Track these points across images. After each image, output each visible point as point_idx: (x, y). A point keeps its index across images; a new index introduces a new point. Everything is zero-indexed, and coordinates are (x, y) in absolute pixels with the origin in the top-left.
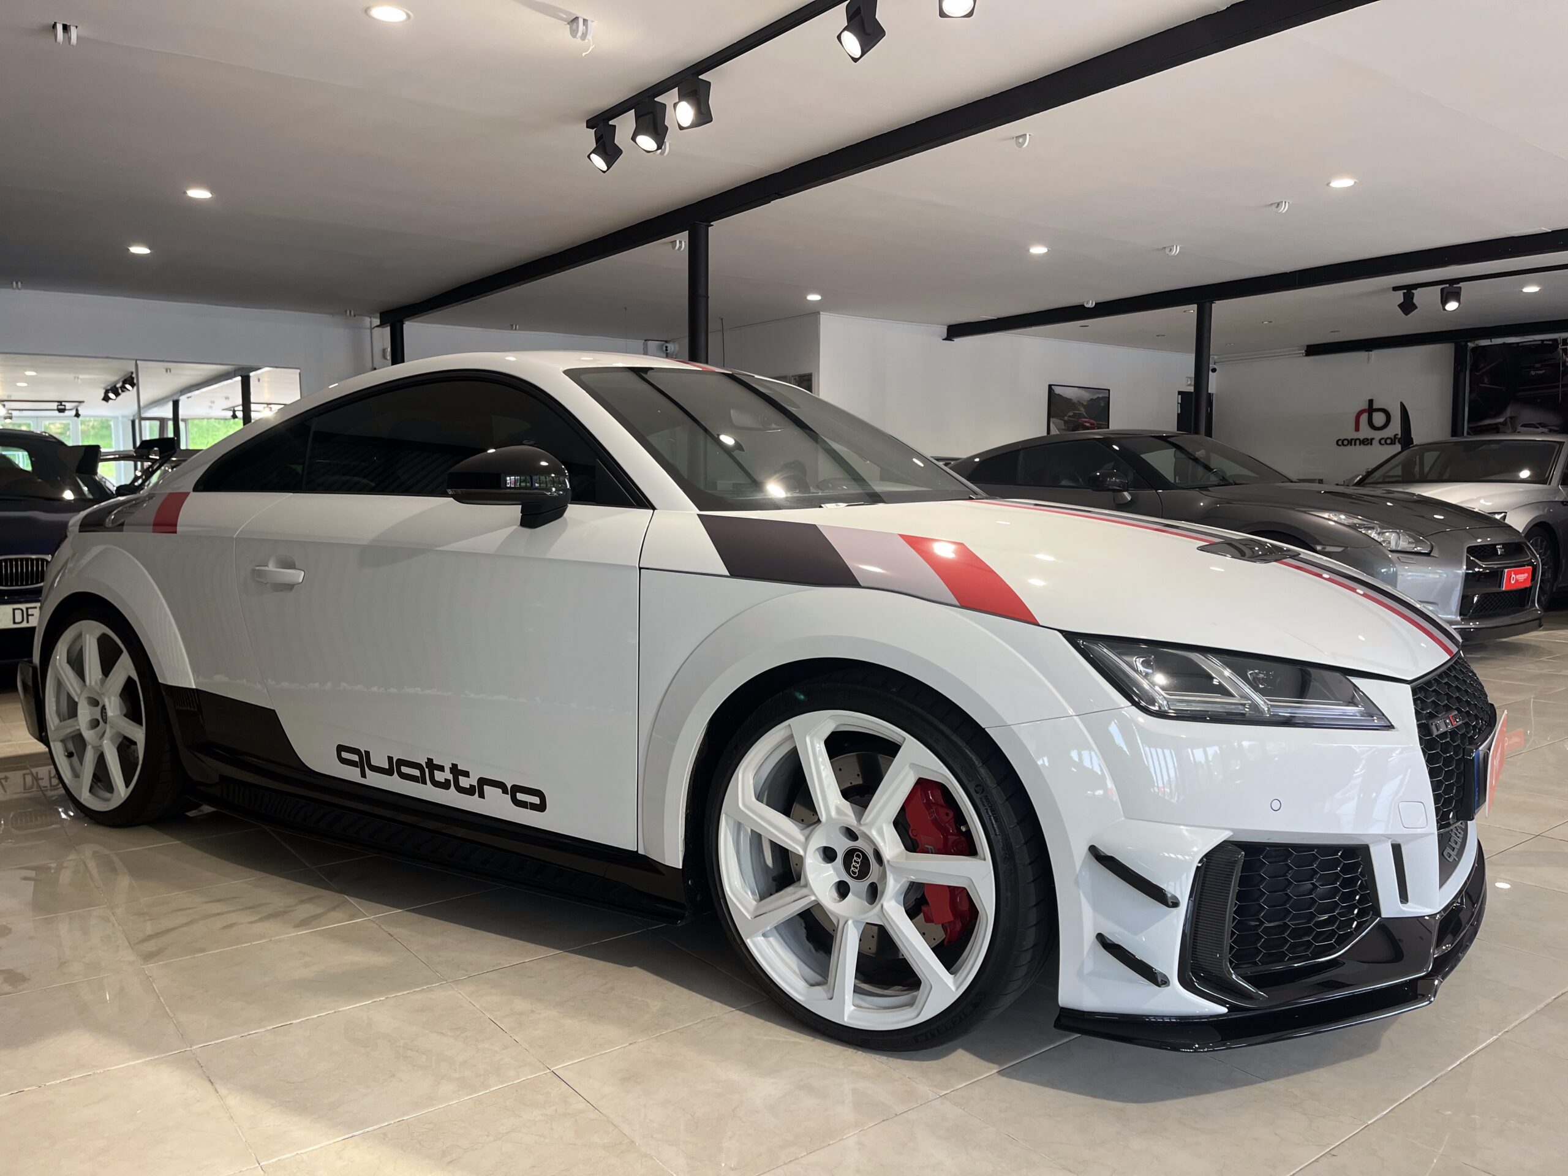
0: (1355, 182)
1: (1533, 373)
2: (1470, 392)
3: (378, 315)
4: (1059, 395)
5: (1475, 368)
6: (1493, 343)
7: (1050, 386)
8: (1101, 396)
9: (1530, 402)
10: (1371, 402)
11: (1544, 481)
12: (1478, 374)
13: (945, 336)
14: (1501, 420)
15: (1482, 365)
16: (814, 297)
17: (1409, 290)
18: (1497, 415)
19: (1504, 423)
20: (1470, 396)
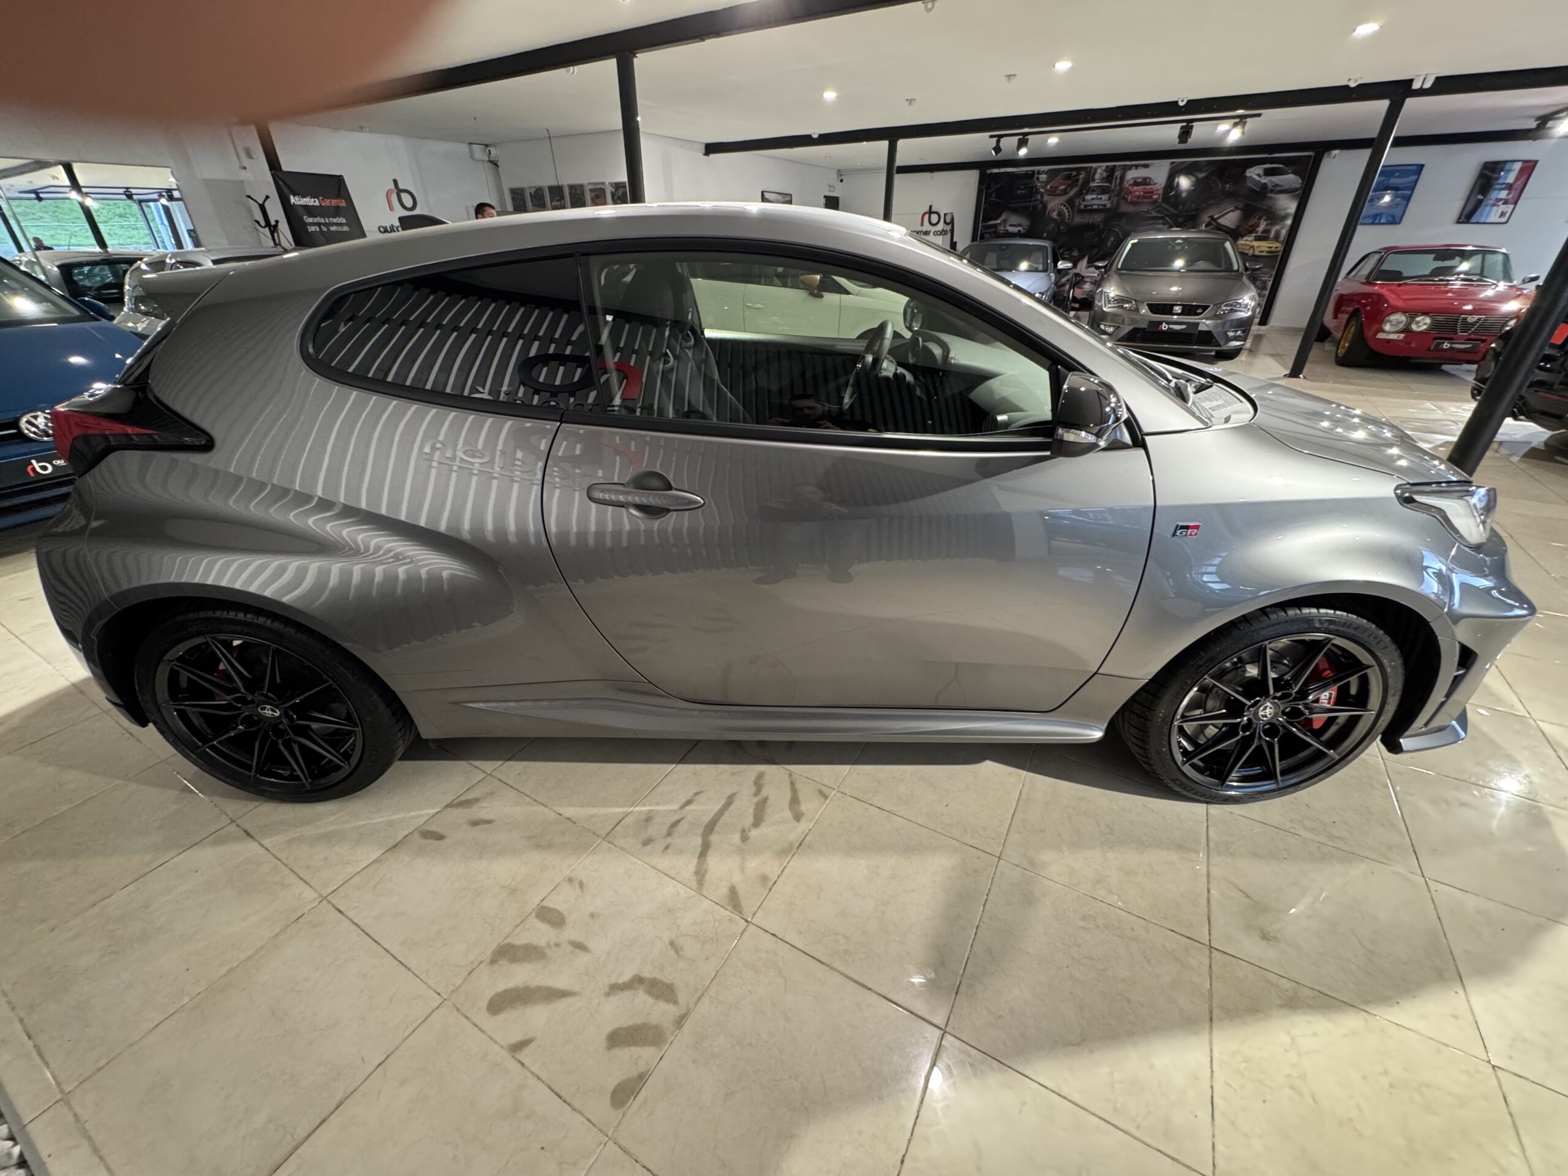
1: (1019, 192)
2: (984, 203)
6: (1000, 172)
7: (763, 192)
9: (1014, 211)
10: (931, 207)
13: (703, 152)
14: (999, 221)
17: (1000, 137)
18: (996, 219)
19: (1000, 224)
20: (984, 206)
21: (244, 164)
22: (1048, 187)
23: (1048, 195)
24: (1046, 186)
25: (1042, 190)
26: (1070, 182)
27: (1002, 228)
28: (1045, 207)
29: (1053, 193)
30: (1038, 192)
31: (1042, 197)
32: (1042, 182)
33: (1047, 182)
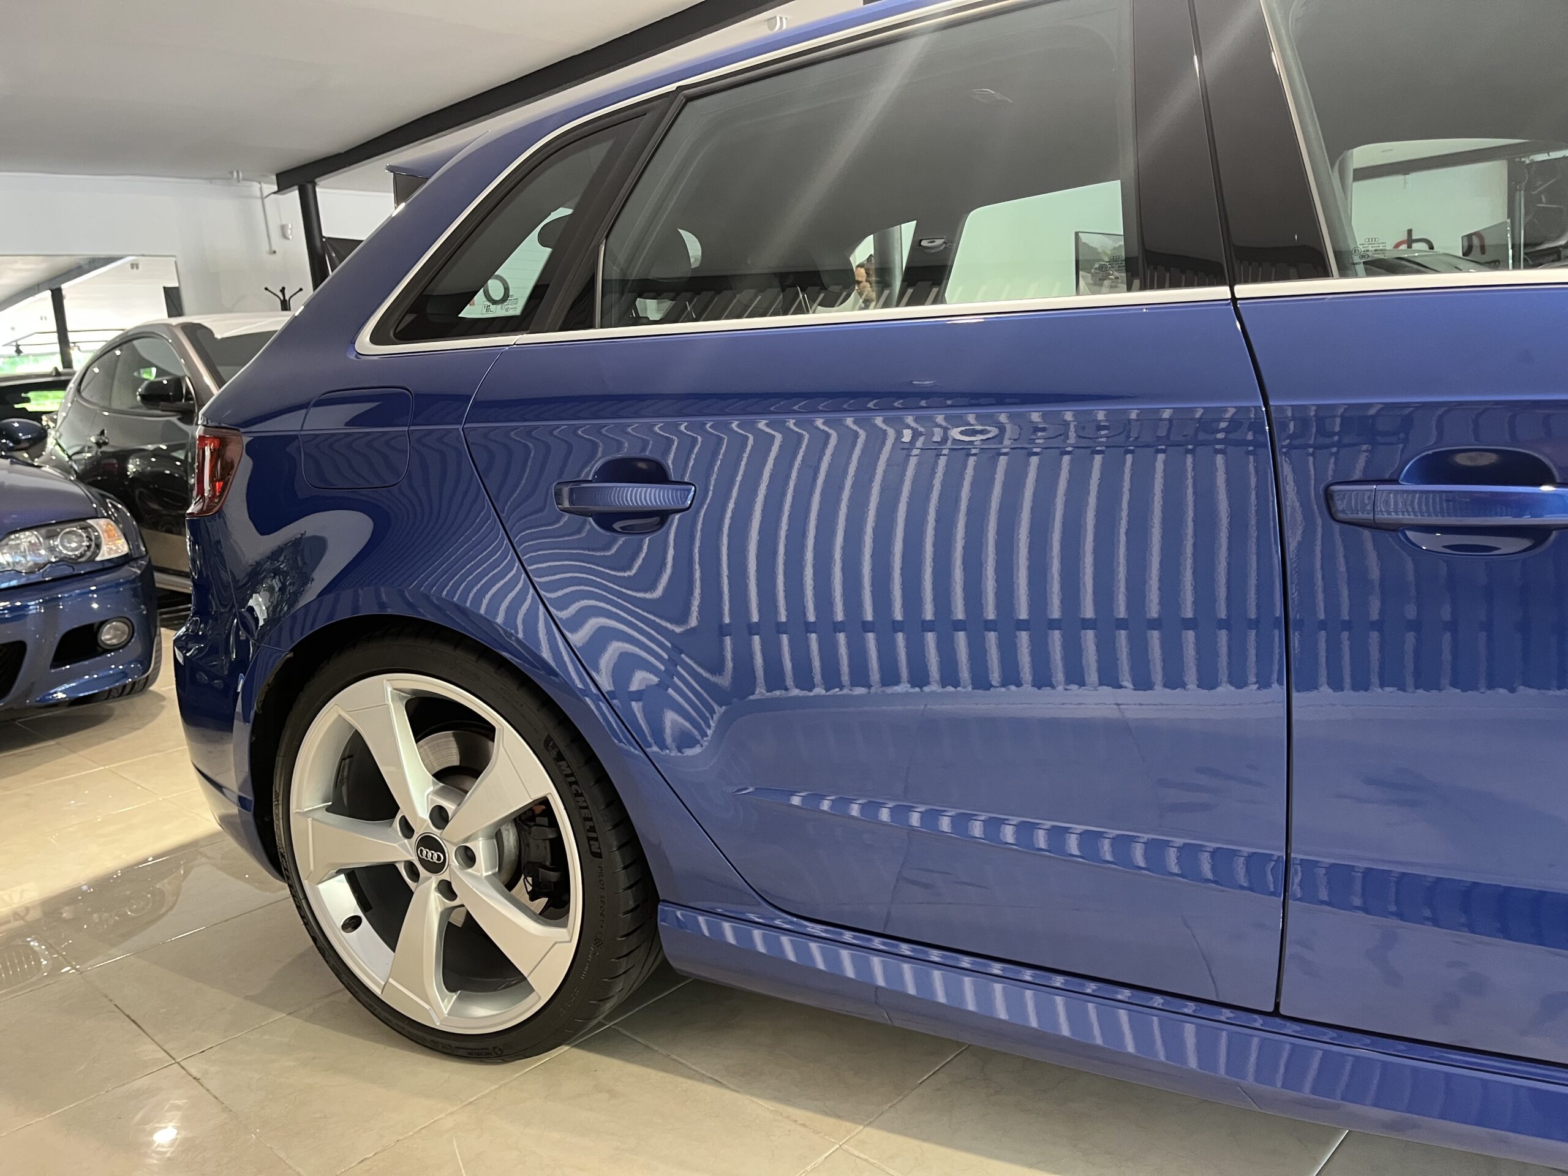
2: (1526, 215)
3: (274, 177)
4: (1085, 243)
5: (1530, 187)
6: (1549, 158)
7: (1077, 234)
10: (1410, 232)
12: (1535, 192)
15: (1540, 183)
20: (1525, 220)
21: (274, 248)
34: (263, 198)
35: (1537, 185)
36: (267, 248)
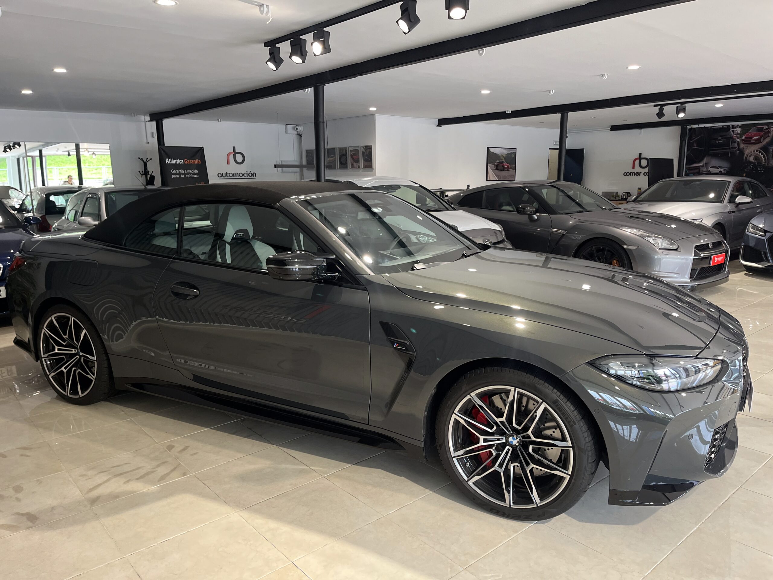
0: (640, 67)
1: (717, 142)
2: (687, 151)
3: (149, 115)
4: (492, 152)
5: (690, 139)
6: (699, 127)
7: (488, 148)
8: (512, 152)
9: (715, 156)
10: (640, 154)
11: (721, 202)
12: (691, 141)
13: (437, 124)
14: (701, 164)
15: (694, 137)
16: (373, 109)
17: (662, 105)
18: (699, 162)
19: (703, 166)
20: (687, 153)
21: (148, 141)
22: (744, 138)
23: (744, 144)
24: (741, 137)
25: (738, 140)
26: (763, 134)
27: (705, 170)
28: (742, 152)
29: (748, 141)
30: (734, 141)
31: (738, 145)
32: (738, 134)
33: (741, 135)
34: (145, 122)
35: (693, 138)
36: (145, 141)
